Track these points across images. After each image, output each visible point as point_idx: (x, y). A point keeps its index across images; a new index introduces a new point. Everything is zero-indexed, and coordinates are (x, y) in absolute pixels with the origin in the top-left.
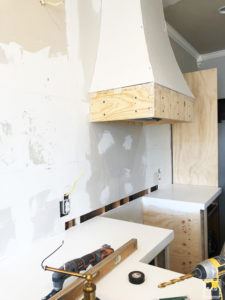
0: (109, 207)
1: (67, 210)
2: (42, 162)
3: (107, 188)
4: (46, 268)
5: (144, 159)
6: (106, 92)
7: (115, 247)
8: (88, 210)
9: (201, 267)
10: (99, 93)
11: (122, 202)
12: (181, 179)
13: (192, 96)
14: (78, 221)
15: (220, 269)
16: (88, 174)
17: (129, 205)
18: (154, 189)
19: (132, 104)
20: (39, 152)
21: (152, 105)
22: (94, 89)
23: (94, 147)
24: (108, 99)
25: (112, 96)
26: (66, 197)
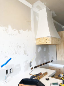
0: (40, 65)
1: (31, 65)
2: (26, 54)
3: (40, 60)
4: (30, 74)
5: (49, 53)
6: (40, 38)
7: (43, 73)
8: (36, 66)
9: (60, 75)
10: (38, 38)
11: (44, 64)
12: (59, 59)
13: (60, 38)
14: (33, 68)
15: (63, 76)
16: (36, 57)
17: (45, 65)
18: (52, 61)
19: (46, 41)
20: (26, 52)
21: (50, 41)
22: (37, 37)
23: (37, 50)
24: (40, 40)
25: (41, 39)
26: (31, 62)
